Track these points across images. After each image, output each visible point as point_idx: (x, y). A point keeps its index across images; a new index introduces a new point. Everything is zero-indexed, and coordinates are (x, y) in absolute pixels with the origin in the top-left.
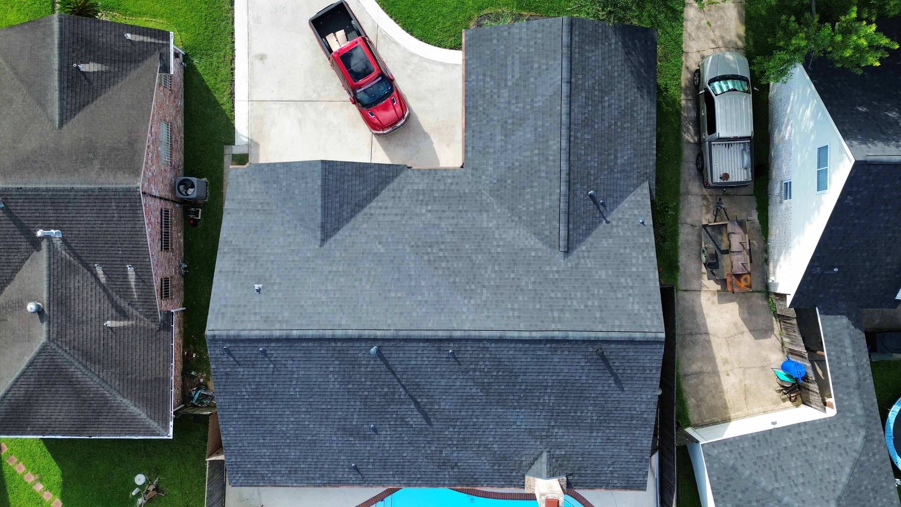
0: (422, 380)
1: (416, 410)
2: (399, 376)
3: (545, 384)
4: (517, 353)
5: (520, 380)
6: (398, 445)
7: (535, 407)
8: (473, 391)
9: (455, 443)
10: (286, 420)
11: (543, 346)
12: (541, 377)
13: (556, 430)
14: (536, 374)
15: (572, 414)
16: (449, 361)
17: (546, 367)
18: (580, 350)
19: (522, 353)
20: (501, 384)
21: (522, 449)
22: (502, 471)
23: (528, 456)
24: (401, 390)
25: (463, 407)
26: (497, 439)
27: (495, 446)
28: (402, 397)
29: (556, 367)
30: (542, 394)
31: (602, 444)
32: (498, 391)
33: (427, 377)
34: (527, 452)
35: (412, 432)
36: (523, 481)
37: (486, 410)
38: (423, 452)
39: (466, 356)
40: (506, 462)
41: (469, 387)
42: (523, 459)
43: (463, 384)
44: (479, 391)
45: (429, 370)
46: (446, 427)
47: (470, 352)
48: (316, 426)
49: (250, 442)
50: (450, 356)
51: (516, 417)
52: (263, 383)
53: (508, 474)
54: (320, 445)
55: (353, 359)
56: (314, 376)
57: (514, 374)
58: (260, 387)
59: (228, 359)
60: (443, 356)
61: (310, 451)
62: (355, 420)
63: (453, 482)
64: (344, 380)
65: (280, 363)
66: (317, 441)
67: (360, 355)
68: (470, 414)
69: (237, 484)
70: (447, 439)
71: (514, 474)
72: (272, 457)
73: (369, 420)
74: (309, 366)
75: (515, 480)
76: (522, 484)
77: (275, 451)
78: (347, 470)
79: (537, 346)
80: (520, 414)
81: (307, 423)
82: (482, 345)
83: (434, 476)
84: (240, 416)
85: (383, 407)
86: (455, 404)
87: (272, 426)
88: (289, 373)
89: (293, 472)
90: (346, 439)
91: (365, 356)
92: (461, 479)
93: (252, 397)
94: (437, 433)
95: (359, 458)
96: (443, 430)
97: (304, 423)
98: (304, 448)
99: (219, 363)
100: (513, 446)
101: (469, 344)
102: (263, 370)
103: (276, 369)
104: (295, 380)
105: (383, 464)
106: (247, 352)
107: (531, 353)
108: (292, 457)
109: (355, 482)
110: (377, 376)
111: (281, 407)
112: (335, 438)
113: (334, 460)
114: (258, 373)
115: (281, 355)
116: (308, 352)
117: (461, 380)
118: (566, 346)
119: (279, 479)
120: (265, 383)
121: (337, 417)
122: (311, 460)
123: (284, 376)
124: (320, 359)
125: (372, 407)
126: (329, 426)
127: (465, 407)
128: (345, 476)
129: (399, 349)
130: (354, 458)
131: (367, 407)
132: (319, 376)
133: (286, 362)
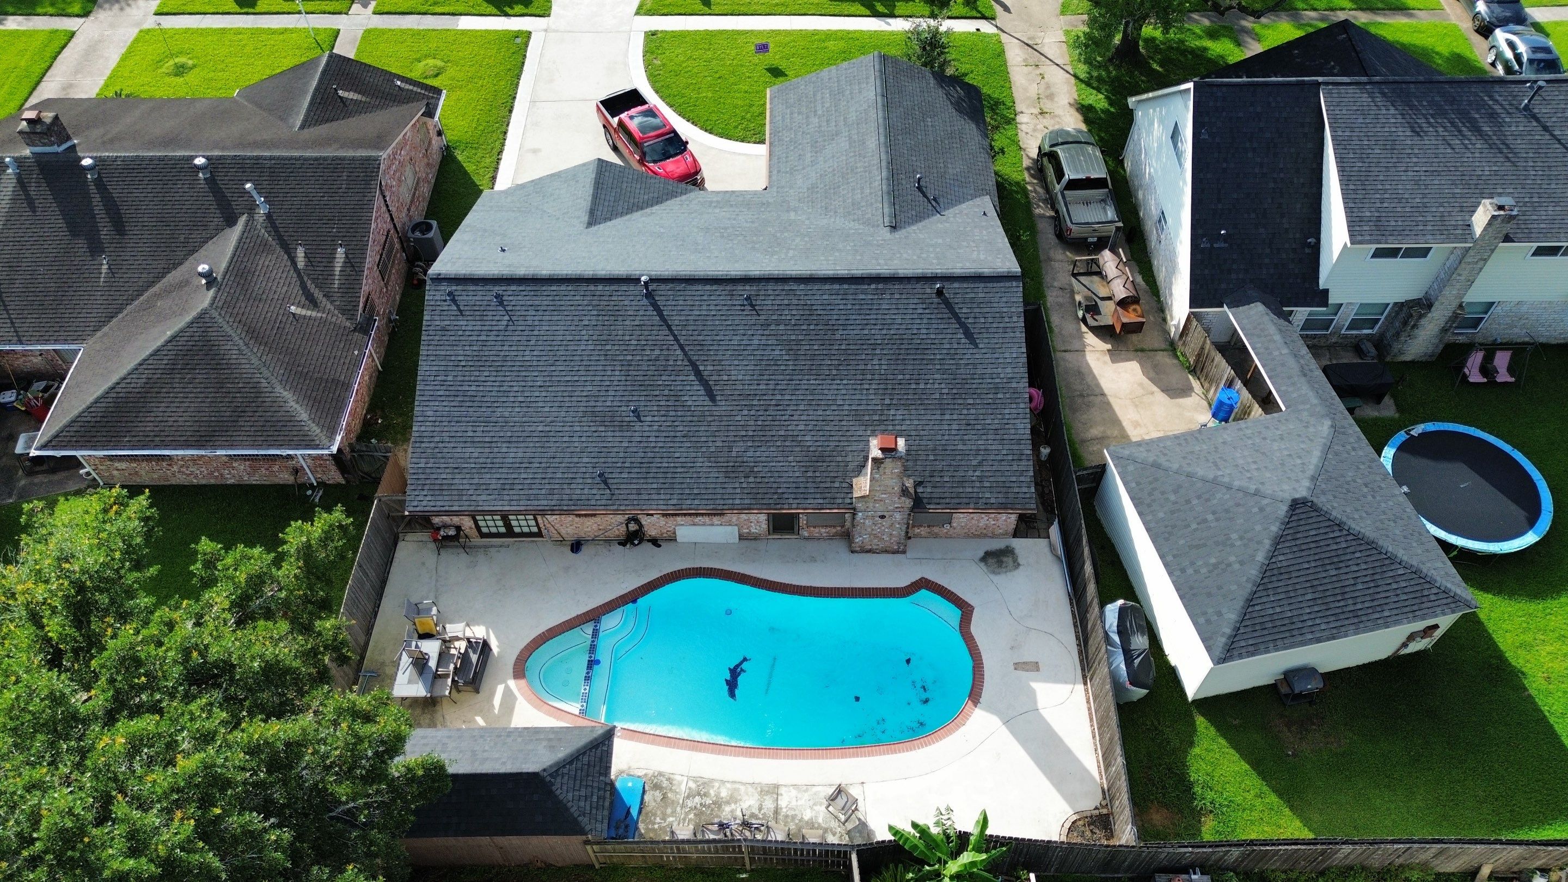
0: (707, 338)
1: (697, 383)
2: (676, 332)
3: (873, 342)
4: (834, 297)
5: (837, 337)
6: (669, 439)
7: (861, 377)
8: (777, 352)
9: (751, 433)
10: (512, 399)
11: (866, 287)
12: (866, 332)
13: (892, 412)
14: (860, 327)
15: (913, 386)
16: (743, 310)
17: (872, 317)
18: (915, 291)
19: (840, 297)
20: (813, 342)
21: (846, 443)
22: (818, 480)
23: (856, 454)
24: (679, 352)
25: (762, 377)
26: (810, 428)
27: (808, 438)
28: (679, 363)
29: (885, 317)
30: (870, 357)
31: (961, 432)
32: (810, 352)
33: (715, 333)
34: (854, 448)
35: (689, 419)
36: (850, 496)
37: (794, 382)
38: (704, 450)
39: (766, 302)
40: (825, 464)
41: (770, 348)
42: (849, 458)
43: (763, 342)
44: (784, 352)
45: (717, 323)
46: (739, 408)
47: (772, 297)
48: (553, 409)
49: (453, 434)
50: (746, 303)
51: (836, 392)
52: (489, 343)
53: (828, 485)
54: (554, 440)
55: (616, 308)
56: (561, 333)
57: (831, 327)
58: (485, 348)
59: (450, 308)
60: (737, 303)
61: (539, 450)
62: (611, 398)
63: (746, 501)
64: (601, 338)
65: (519, 313)
66: (551, 434)
67: (626, 303)
68: (771, 387)
69: (418, 509)
70: (740, 428)
71: (837, 485)
72: (481, 460)
73: (630, 398)
74: (556, 318)
75: (838, 495)
76: (849, 501)
77: (487, 450)
78: (589, 481)
79: (859, 287)
80: (841, 387)
81: (541, 404)
82: (786, 288)
83: (718, 491)
84: (447, 393)
85: (652, 378)
86: (751, 372)
87: (490, 410)
88: (527, 328)
89: (507, 487)
90: (594, 429)
91: (633, 303)
92: (759, 496)
93: (470, 363)
94: (725, 419)
95: (610, 460)
96: (734, 413)
97: (537, 405)
98: (531, 445)
99: (437, 313)
100: (834, 438)
101: (770, 286)
102: (494, 323)
103: (511, 323)
104: (534, 338)
105: (644, 470)
106: (477, 298)
107: (851, 297)
108: (511, 460)
109: (599, 503)
110: (646, 333)
111: (509, 379)
112: (578, 429)
113: (572, 465)
114: (486, 328)
115: (521, 303)
116: (557, 298)
117: (760, 337)
118: (896, 287)
119: (484, 497)
120: (493, 343)
121: (585, 394)
122: (538, 465)
123: (520, 333)
124: (573, 308)
125: (636, 378)
126: (572, 409)
127: (765, 377)
128: (586, 491)
129: (679, 293)
130: (603, 460)
131: (629, 378)
132: (567, 333)
133: (526, 313)
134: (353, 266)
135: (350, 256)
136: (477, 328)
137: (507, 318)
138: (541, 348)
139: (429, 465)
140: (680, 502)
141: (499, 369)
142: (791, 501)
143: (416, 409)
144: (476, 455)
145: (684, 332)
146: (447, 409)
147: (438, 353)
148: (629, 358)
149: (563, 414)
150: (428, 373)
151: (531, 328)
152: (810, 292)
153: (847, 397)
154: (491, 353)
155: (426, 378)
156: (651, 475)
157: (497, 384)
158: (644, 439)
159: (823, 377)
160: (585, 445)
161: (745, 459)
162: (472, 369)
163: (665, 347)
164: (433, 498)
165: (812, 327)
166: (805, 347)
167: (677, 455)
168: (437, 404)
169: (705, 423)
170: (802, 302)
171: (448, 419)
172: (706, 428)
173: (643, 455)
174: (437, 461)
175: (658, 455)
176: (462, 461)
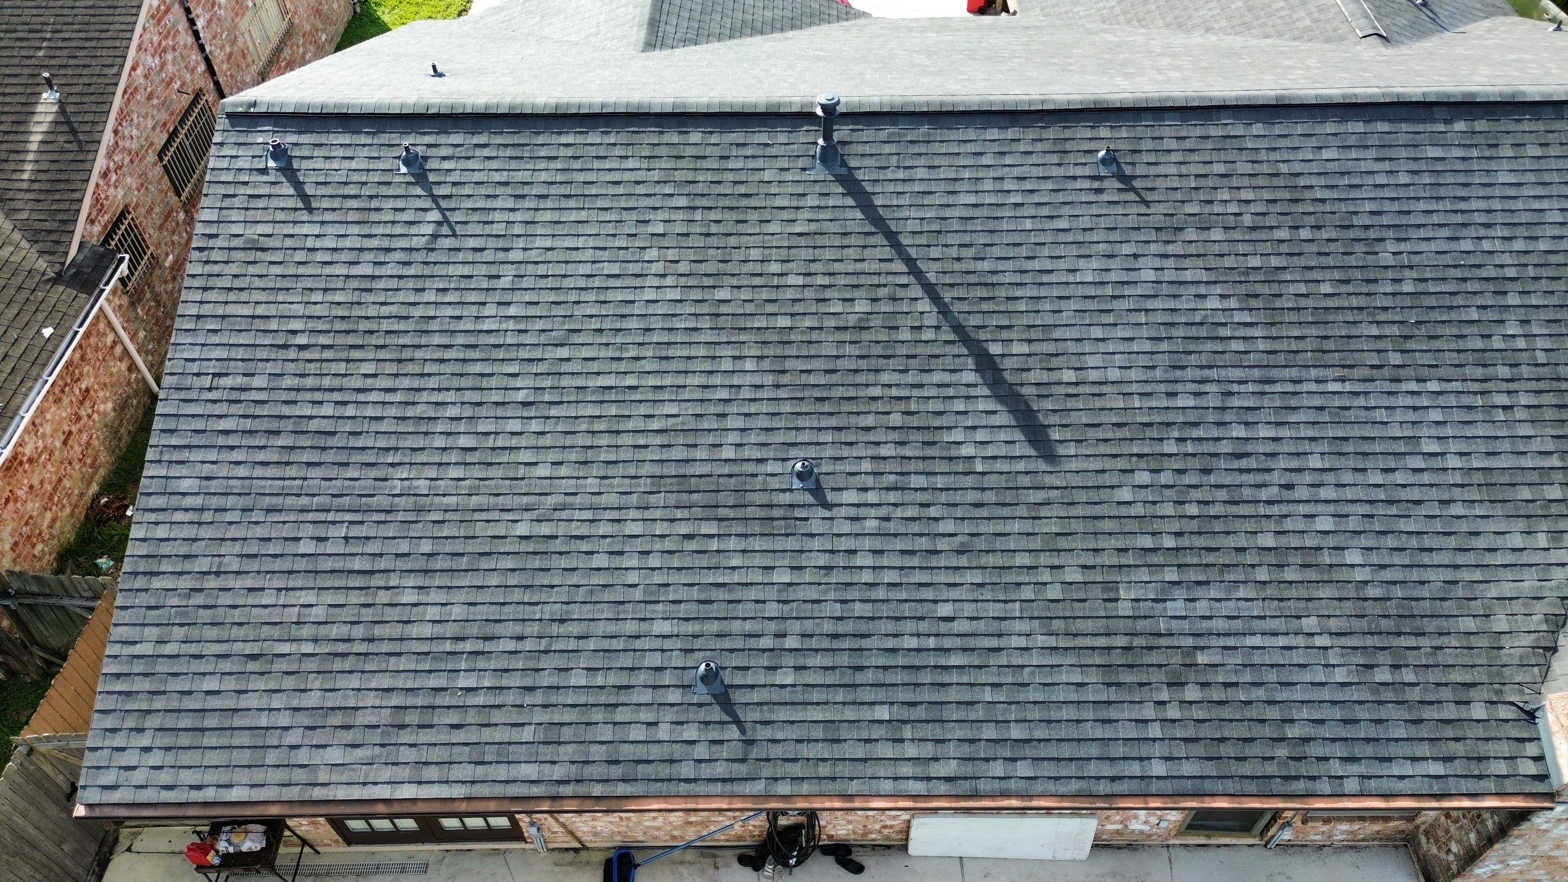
0: (1002, 266)
1: (986, 391)
2: (913, 252)
3: (1493, 273)
4: (1354, 154)
5: (1385, 259)
6: (915, 561)
7: (1479, 372)
8: (1214, 303)
9: (1169, 542)
10: (440, 442)
11: (1442, 127)
12: (1466, 245)
14: (1446, 232)
16: (1099, 191)
19: (1372, 153)
20: (1316, 275)
21: (1478, 575)
22: (1414, 695)
23: (1517, 607)
24: (925, 305)
25: (1178, 374)
26: (1353, 524)
27: (1352, 557)
28: (928, 335)
29: (1512, 205)
30: (1492, 315)
32: (1311, 303)
33: (1024, 251)
34: (1507, 590)
35: (972, 497)
36: (1531, 749)
37: (1278, 388)
38: (1027, 593)
39: (1162, 170)
40: (1424, 642)
41: (1192, 290)
42: (1500, 623)
43: (1168, 276)
44: (1233, 303)
45: (1028, 225)
46: (1120, 464)
47: (1176, 157)
48: (563, 471)
49: (253, 550)
50: (1103, 171)
51: (1411, 416)
52: (381, 284)
53: (1451, 712)
54: (564, 562)
55: (742, 189)
56: (588, 255)
57: (1361, 234)
58: (370, 298)
59: (276, 190)
60: (1079, 171)
61: (517, 595)
62: (733, 438)
63: (1188, 768)
64: (703, 268)
65: (469, 204)
66: (558, 545)
67: (767, 176)
68: (1212, 402)
69: (116, 797)
70: (1133, 526)
71: (1478, 712)
72: (335, 631)
73: (791, 437)
74: (574, 216)
75: (1491, 749)
76: (1532, 769)
77: (356, 598)
78: (673, 696)
79: (1420, 127)
80: (1424, 401)
81: (525, 456)
82: (1214, 131)
83: (1090, 731)
84: (248, 424)
85: (850, 379)
86: (1144, 360)
87: (374, 473)
88: (492, 243)
89: (412, 718)
90: (684, 529)
91: (789, 176)
92: (1227, 750)
93: (323, 340)
94: (1082, 496)
95: (736, 626)
96: (1108, 479)
97: (513, 457)
98: (494, 580)
99: (236, 202)
100: (1436, 558)
101: (1169, 129)
102: (398, 230)
103: (445, 230)
104: (510, 270)
105: (844, 659)
106: (354, 165)
107: (1404, 153)
108: (428, 631)
109: (706, 771)
110: (829, 254)
111: (432, 383)
112: (636, 529)
113: (618, 644)
114: (374, 243)
115: (477, 177)
116: (577, 165)
117: (1157, 263)
118: (1526, 126)
119: (334, 755)
120: (393, 284)
121: (655, 425)
122: (511, 645)
123: (470, 257)
124: (620, 190)
125: (804, 379)
126: (620, 470)
127: (1189, 374)
128: (663, 732)
129: (917, 149)
130: (714, 627)
131: (785, 379)
132: (605, 255)
133: (489, 204)
134: (73, 132)
135: (70, 109)
136: (348, 243)
137: (435, 216)
138: (528, 297)
139: (169, 649)
140: (968, 769)
141: (407, 354)
142: (1336, 768)
143: (149, 471)
144: (319, 613)
145: (935, 252)
146: (242, 471)
147: (230, 310)
148: (784, 322)
149: (592, 484)
150: (195, 367)
151: (501, 243)
152: (1282, 143)
153: (1448, 431)
154: (385, 310)
155: (188, 381)
156: (869, 676)
157: (398, 397)
158: (840, 561)
159: (1366, 372)
160: (658, 578)
161: (1163, 626)
162: (327, 354)
163: (882, 292)
164: (170, 759)
165: (1305, 234)
166: (1292, 289)
167: (945, 610)
168: (212, 455)
169: (1021, 511)
170: (1265, 168)
171: (241, 502)
172: (1027, 526)
173: (837, 610)
174: (195, 633)
175: (885, 610)
176: (275, 632)
